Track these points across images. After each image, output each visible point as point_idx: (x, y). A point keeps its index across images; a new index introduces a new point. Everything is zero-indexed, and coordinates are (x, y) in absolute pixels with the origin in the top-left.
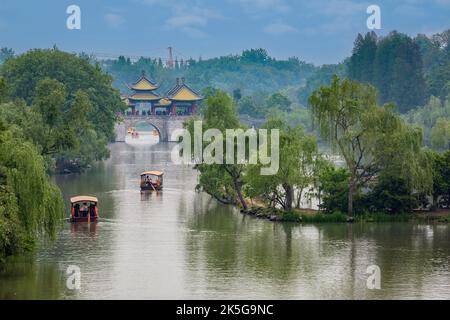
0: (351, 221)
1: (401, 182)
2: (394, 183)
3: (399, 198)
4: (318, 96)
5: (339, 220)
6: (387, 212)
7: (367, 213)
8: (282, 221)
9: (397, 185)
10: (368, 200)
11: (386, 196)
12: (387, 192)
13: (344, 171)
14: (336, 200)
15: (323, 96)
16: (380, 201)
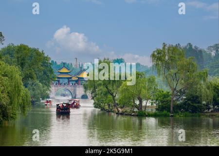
0: (172, 116)
1: (197, 97)
2: (193, 97)
3: (196, 105)
4: (156, 53)
5: (166, 116)
6: (190, 112)
7: (180, 112)
8: (137, 116)
9: (195, 98)
10: (180, 106)
11: (189, 104)
12: (190, 102)
13: (168, 93)
14: (164, 106)
15: (158, 54)
16: (186, 107)
